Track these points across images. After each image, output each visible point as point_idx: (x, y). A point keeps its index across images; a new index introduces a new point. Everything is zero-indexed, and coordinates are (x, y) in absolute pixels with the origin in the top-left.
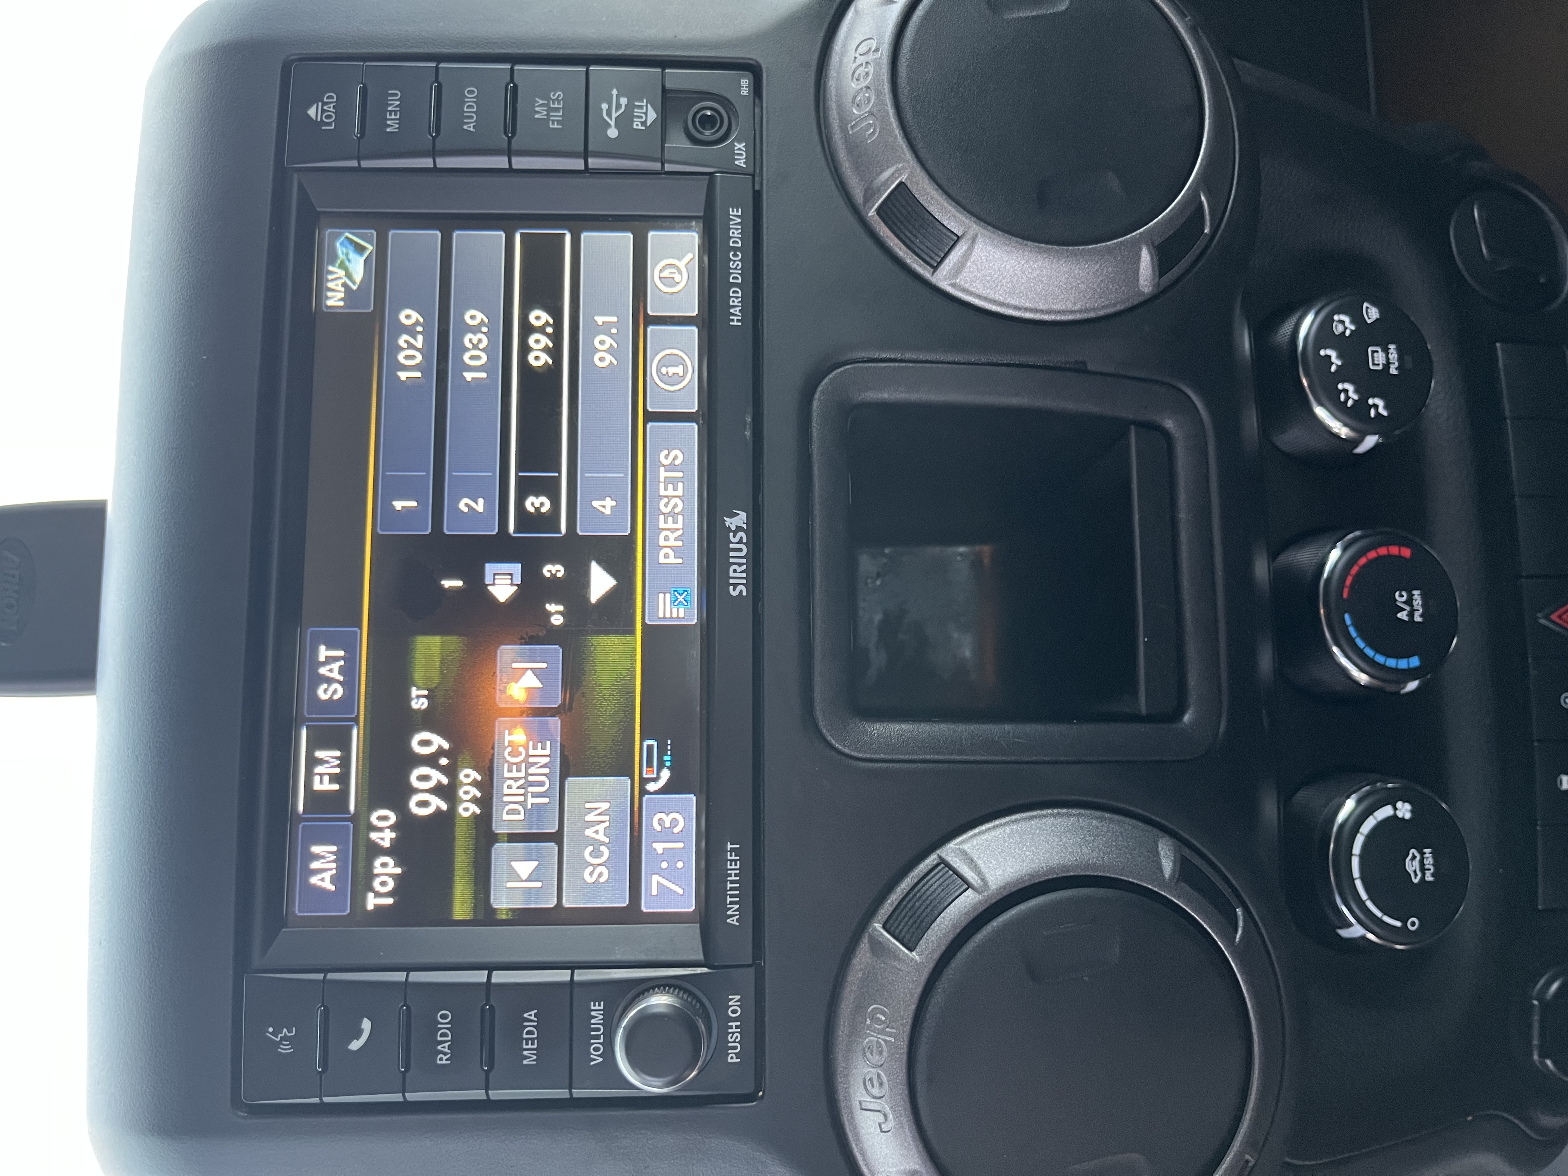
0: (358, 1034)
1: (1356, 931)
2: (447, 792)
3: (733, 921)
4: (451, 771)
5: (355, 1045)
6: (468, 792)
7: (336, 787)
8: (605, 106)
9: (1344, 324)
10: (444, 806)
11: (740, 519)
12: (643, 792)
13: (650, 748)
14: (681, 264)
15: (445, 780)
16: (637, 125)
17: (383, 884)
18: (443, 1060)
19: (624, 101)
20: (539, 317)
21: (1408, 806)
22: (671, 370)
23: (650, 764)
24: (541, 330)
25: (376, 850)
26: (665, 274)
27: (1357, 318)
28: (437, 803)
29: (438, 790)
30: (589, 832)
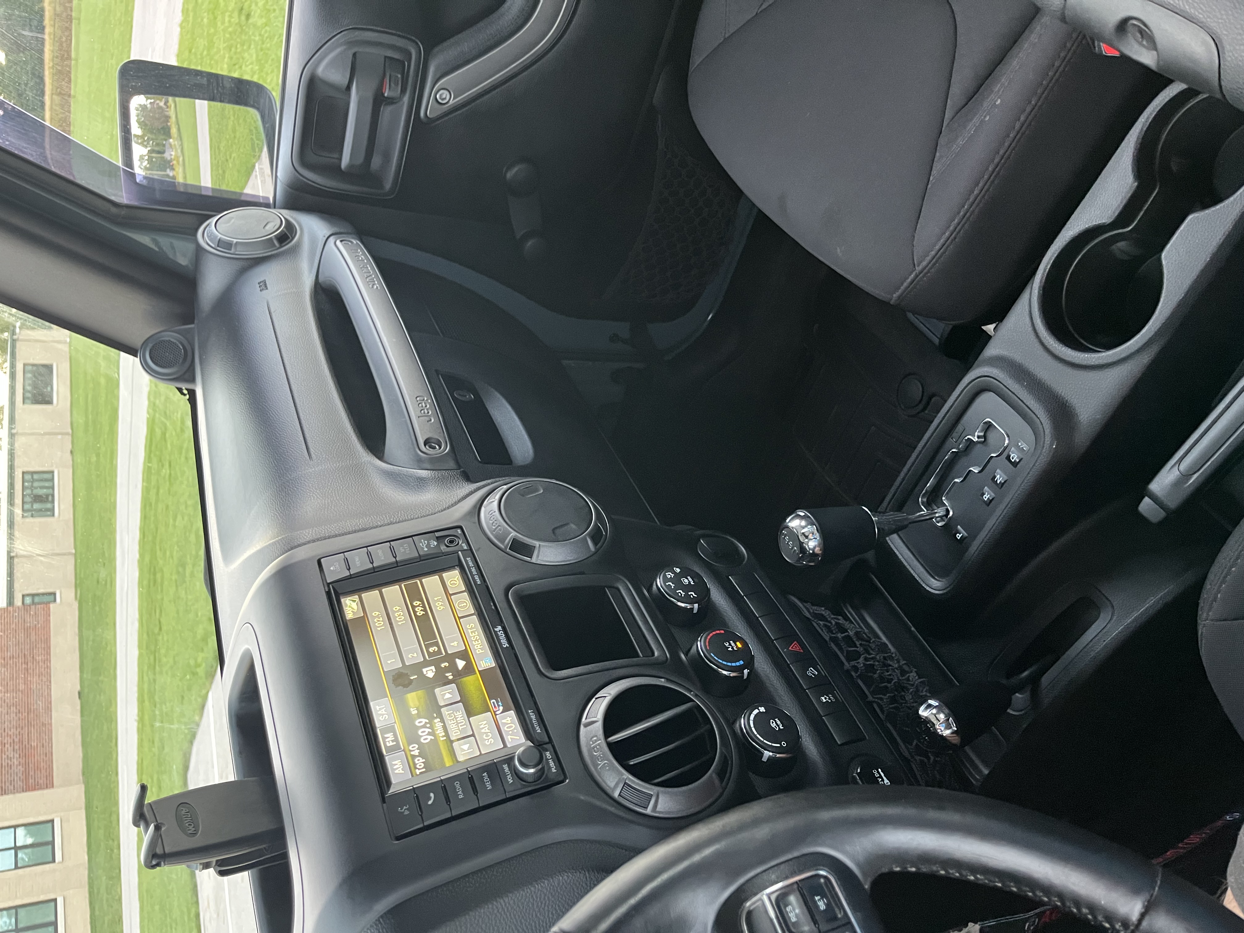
0: (430, 798)
1: (767, 754)
2: (432, 733)
3: (539, 731)
4: (431, 727)
5: (430, 802)
6: (440, 732)
7: (395, 743)
8: (421, 544)
9: (669, 575)
10: (433, 738)
11: (499, 628)
12: (496, 715)
13: (493, 703)
14: (456, 579)
15: (430, 731)
16: (432, 546)
17: (420, 766)
18: (461, 797)
19: (426, 542)
20: (417, 603)
21: (763, 708)
22: (462, 605)
23: (495, 707)
24: (418, 606)
25: (414, 757)
26: (452, 583)
27: (674, 572)
28: (430, 737)
29: (429, 734)
30: (483, 731)
